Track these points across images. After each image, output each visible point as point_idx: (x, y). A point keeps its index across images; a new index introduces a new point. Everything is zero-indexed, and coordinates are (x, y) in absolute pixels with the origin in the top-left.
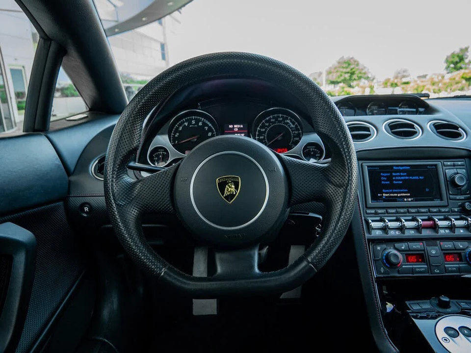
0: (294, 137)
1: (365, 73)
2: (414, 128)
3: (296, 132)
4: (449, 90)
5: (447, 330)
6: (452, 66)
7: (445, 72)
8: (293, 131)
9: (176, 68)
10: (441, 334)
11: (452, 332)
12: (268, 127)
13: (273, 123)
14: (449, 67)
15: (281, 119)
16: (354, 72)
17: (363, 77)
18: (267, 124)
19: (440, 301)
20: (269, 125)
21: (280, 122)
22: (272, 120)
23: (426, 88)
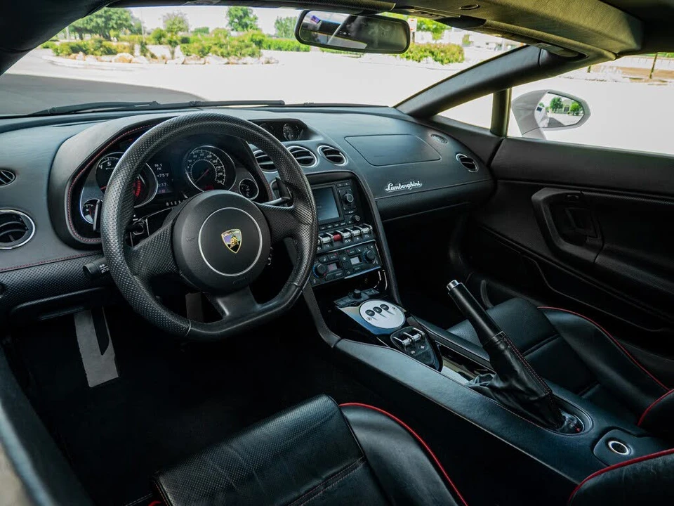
0: (218, 172)
1: (126, 20)
2: (310, 155)
3: (220, 167)
4: (239, 55)
5: (367, 312)
6: (236, 20)
7: (229, 28)
8: (216, 166)
9: (158, 133)
10: (366, 317)
11: (370, 313)
12: (192, 163)
13: (196, 159)
14: (233, 21)
15: (203, 155)
16: (110, 15)
17: (125, 25)
18: (190, 161)
19: (355, 294)
20: (193, 162)
21: (202, 157)
22: (194, 156)
23: (211, 50)
